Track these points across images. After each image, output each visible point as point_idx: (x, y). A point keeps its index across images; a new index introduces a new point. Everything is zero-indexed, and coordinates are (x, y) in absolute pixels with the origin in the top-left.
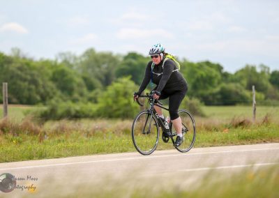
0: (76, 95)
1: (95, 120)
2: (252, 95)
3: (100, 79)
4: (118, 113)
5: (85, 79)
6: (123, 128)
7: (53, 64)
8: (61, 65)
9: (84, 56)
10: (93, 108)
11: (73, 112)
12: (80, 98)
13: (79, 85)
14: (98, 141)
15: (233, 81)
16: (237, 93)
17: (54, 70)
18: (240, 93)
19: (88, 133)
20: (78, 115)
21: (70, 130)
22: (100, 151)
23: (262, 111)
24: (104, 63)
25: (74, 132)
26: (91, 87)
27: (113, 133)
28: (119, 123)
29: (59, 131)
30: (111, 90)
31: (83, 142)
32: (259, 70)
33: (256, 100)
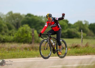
0: (3, 32)
1: (12, 43)
2: (81, 34)
3: (14, 25)
4: (22, 40)
5: (8, 25)
6: (24, 47)
9: (7, 14)
10: (12, 38)
11: (2, 40)
12: (5, 33)
13: (5, 27)
14: (13, 53)
15: (73, 28)
16: (74, 33)
18: (76, 33)
19: (8, 49)
20: (4, 41)
22: (14, 57)
23: (85, 41)
24: (16, 18)
25: (2, 49)
26: (10, 29)
27: (20, 49)
28: (22, 45)
31: (6, 53)
32: (84, 23)
33: (83, 36)
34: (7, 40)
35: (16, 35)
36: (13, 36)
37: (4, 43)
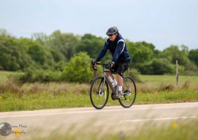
0: (46, 65)
1: (60, 83)
2: (175, 68)
3: (64, 53)
4: (77, 77)
5: (53, 53)
6: (81, 89)
7: (30, 41)
8: (35, 42)
9: (52, 36)
10: (59, 74)
11: (44, 77)
12: (49, 67)
13: (48, 57)
14: (62, 98)
15: (161, 57)
16: (165, 66)
17: (31, 45)
18: (167, 66)
19: (54, 92)
20: (47, 79)
21: (42, 90)
22: (63, 106)
23: (183, 79)
24: (67, 41)
25: (45, 92)
26: (57, 59)
27: (73, 93)
28: (78, 86)
29: (33, 90)
30: (73, 60)
31: (50, 99)
32: (180, 49)
33: (179, 71)
34: (51, 78)
35: (67, 69)
36: (62, 71)
37: (47, 83)
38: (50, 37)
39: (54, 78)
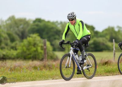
0: (3, 45)
1: (15, 61)
2: (113, 45)
3: (18, 35)
4: (30, 56)
5: (9, 35)
6: (33, 65)
9: (8, 20)
10: (14, 53)
11: (2, 56)
12: (6, 47)
13: (5, 39)
14: (17, 74)
15: (101, 36)
16: (103, 44)
18: (105, 44)
19: (11, 68)
20: (4, 57)
24: (21, 25)
25: (2, 69)
26: (13, 40)
27: (27, 68)
28: (30, 63)
30: (25, 41)
32: (116, 30)
33: (115, 48)
34: (8, 56)
37: (5, 61)
38: (6, 21)
39: (10, 56)
